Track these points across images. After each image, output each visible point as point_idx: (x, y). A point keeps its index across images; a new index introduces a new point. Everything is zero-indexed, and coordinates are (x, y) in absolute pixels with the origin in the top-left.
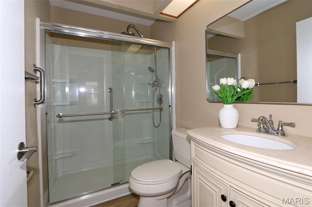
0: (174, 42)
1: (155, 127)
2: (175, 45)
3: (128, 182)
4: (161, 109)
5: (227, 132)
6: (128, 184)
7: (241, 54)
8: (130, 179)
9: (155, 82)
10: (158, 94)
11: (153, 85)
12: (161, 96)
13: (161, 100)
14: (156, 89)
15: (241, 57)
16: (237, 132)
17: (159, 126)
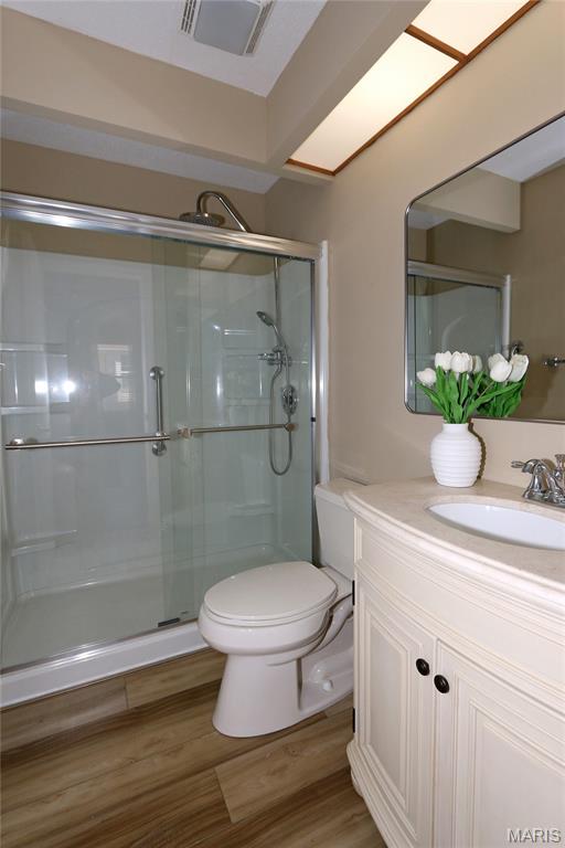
0: (325, 244)
1: (276, 473)
2: (329, 252)
3: (196, 620)
4: (290, 427)
5: (447, 498)
6: (195, 623)
7: (512, 278)
8: (201, 611)
9: (276, 352)
10: (284, 384)
11: (271, 362)
12: (293, 390)
13: (291, 403)
14: (279, 372)
15: (512, 284)
16: (472, 498)
17: (286, 470)
